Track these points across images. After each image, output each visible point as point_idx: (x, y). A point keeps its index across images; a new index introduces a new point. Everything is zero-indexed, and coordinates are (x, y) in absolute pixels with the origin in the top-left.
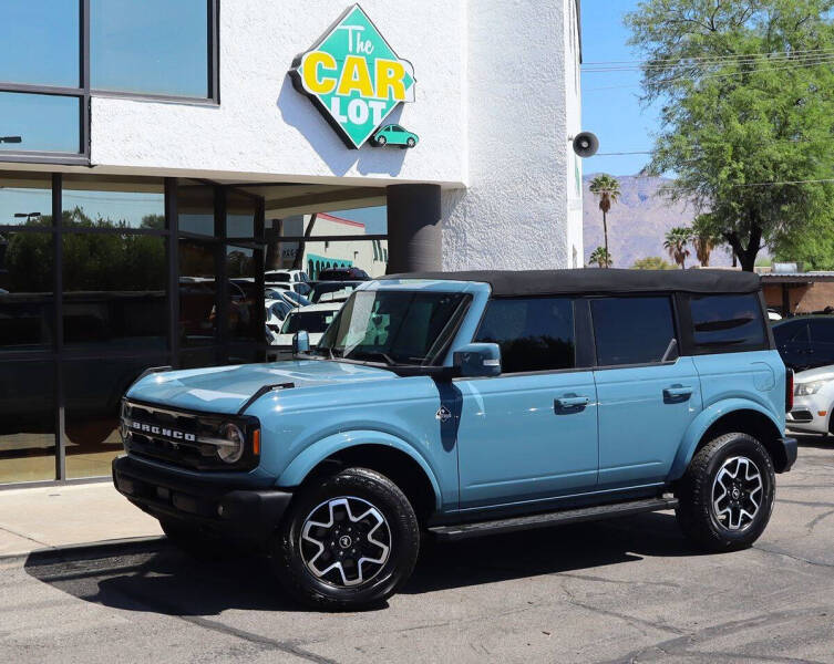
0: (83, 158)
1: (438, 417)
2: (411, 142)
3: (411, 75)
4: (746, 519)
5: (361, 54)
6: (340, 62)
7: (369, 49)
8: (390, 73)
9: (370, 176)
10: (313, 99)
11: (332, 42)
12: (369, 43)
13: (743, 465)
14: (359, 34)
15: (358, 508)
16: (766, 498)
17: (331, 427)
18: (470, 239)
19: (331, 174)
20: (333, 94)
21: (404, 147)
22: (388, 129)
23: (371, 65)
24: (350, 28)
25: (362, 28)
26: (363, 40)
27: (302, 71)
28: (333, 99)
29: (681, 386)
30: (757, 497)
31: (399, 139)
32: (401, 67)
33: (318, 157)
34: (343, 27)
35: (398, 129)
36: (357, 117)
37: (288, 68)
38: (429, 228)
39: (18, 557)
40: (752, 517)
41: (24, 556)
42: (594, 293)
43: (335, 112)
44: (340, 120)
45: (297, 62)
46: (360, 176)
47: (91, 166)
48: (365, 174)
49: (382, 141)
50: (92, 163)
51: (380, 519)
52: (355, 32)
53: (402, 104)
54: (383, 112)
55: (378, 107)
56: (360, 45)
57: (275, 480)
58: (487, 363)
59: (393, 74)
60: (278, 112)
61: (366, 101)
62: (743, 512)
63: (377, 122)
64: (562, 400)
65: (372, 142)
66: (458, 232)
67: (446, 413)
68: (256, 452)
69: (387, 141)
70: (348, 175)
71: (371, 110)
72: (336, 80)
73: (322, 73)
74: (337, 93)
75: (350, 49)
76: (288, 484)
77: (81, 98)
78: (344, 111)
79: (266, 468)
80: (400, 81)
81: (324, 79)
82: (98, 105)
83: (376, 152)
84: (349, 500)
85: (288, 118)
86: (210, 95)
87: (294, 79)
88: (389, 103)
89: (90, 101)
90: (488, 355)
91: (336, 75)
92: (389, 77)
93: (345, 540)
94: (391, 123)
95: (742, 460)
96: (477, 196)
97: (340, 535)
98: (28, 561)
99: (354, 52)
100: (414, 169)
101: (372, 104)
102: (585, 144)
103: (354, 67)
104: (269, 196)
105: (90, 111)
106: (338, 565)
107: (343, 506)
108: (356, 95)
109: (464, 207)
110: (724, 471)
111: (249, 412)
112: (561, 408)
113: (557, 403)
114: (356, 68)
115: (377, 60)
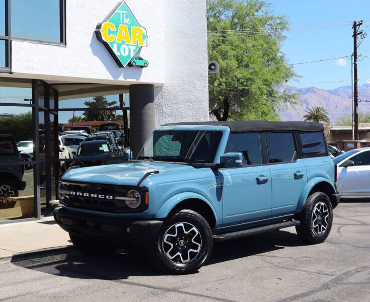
0: (8, 69)
1: (215, 186)
2: (146, 65)
3: (146, 35)
4: (323, 229)
5: (125, 24)
6: (117, 27)
7: (129, 22)
8: (137, 33)
9: (129, 80)
12: (128, 19)
13: (322, 206)
14: (125, 15)
15: (188, 227)
16: (330, 220)
17: (175, 191)
18: (164, 109)
19: (112, 79)
20: (114, 42)
21: (142, 67)
22: (136, 59)
23: (130, 29)
24: (121, 12)
25: (126, 12)
26: (126, 18)
27: (102, 31)
28: (114, 44)
29: (300, 172)
30: (327, 219)
31: (141, 63)
32: (141, 31)
33: (107, 71)
34: (118, 12)
35: (140, 59)
36: (124, 53)
37: (94, 29)
38: (150, 104)
39: (7, 258)
40: (325, 228)
41: (10, 257)
42: (267, 131)
43: (115, 50)
44: (117, 54)
45: (99, 27)
46: (124, 80)
47: (11, 73)
48: (126, 79)
49: (134, 64)
50: (12, 72)
51: (197, 232)
52: (123, 14)
53: (141, 47)
54: (135, 51)
55: (133, 48)
56: (125, 20)
57: (154, 215)
58: (237, 161)
59: (138, 34)
60: (90, 50)
61: (128, 45)
62: (322, 226)
63: (132, 55)
64: (260, 178)
65: (130, 65)
66: (159, 106)
67: (218, 184)
68: (146, 203)
69: (136, 65)
70: (119, 79)
71: (130, 50)
72: (115, 35)
73: (110, 32)
74: (116, 42)
75: (121, 22)
76: (161, 217)
77: (7, 41)
78: (119, 50)
79: (151, 210)
80: (141, 37)
81: (111, 35)
82: (15, 45)
83: (131, 69)
84: (184, 224)
85: (95, 53)
86: (62, 41)
87: (98, 35)
88: (137, 46)
89: (11, 42)
91: (115, 33)
92: (137, 35)
93: (182, 242)
94: (136, 56)
95: (322, 204)
96: (168, 90)
97: (180, 240)
98: (12, 259)
99: (123, 23)
100: (146, 77)
101: (130, 47)
102: (213, 67)
103: (123, 29)
104: (60, 90)
105: (11, 47)
106: (179, 253)
107: (181, 227)
108: (123, 43)
109: (162, 95)
110: (316, 208)
111: (142, 184)
112: (259, 182)
113: (258, 179)
114: (123, 30)
115: (132, 27)
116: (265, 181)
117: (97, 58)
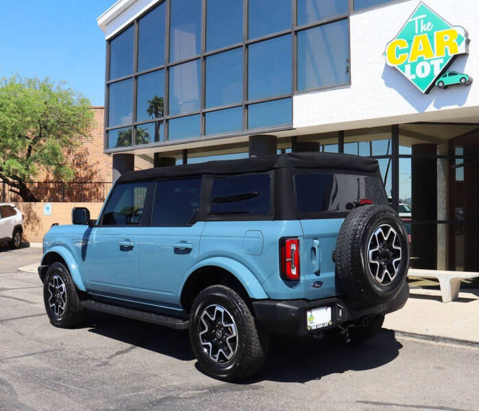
2: (463, 81)
5: (424, 32)
6: (410, 42)
7: (430, 28)
8: (446, 38)
9: (443, 108)
12: (429, 24)
14: (422, 21)
20: (406, 63)
22: (445, 76)
23: (431, 37)
24: (416, 18)
26: (425, 23)
28: (406, 66)
32: (455, 32)
34: (412, 20)
35: (453, 74)
46: (437, 110)
47: (293, 129)
48: (440, 108)
49: (441, 84)
52: (419, 20)
53: (454, 56)
54: (441, 65)
55: (438, 63)
56: (423, 28)
60: (382, 82)
61: (429, 61)
63: (438, 72)
69: (445, 84)
71: (432, 67)
72: (407, 54)
73: (399, 52)
74: (409, 62)
75: (417, 31)
80: (455, 41)
81: (400, 55)
84: (58, 278)
85: (388, 84)
88: (446, 58)
89: (293, 98)
91: (408, 51)
92: (445, 41)
99: (419, 33)
101: (432, 62)
105: (293, 103)
107: (56, 280)
108: (421, 60)
114: (421, 42)
115: (435, 33)
117: (393, 90)
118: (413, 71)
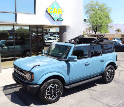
0: (16, 23)
3: (63, 11)
6: (53, 9)
10: (49, 14)
11: (52, 6)
12: (57, 6)
21: (62, 21)
23: (57, 9)
27: (48, 10)
29: (103, 59)
31: (61, 19)
32: (61, 10)
34: (53, 4)
37: (46, 10)
44: (53, 17)
45: (47, 9)
46: (56, 25)
49: (59, 20)
52: (55, 5)
53: (61, 15)
57: (37, 83)
61: (57, 14)
63: (58, 17)
65: (57, 20)
68: (33, 78)
71: (57, 16)
73: (51, 10)
74: (53, 13)
75: (54, 7)
76: (39, 84)
77: (15, 14)
80: (61, 12)
82: (18, 15)
86: (35, 13)
90: (75, 58)
94: (60, 17)
96: (71, 27)
100: (63, 24)
101: (58, 15)
102: (85, 20)
108: (55, 13)
111: (31, 71)
112: (86, 65)
113: (85, 64)
116: (88, 64)
118: (53, 15)
